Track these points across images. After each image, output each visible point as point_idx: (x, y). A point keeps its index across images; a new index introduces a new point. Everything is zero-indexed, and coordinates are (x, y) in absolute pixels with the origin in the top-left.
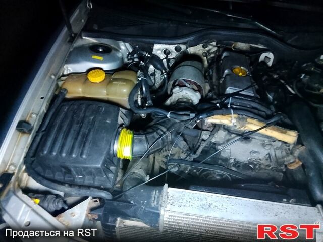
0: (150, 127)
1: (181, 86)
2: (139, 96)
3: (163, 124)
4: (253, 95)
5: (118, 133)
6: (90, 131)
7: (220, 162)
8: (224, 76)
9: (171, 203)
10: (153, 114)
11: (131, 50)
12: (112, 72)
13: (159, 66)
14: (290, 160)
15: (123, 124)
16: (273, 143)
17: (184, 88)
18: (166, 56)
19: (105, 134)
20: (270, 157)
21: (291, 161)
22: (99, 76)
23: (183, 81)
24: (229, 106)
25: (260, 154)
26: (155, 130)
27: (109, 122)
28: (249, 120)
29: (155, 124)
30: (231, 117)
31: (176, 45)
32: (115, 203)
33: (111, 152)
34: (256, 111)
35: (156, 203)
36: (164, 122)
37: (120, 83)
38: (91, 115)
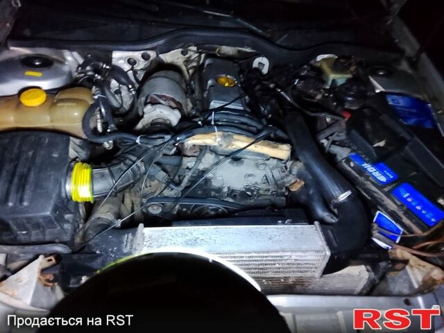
0: (116, 158)
1: (154, 103)
2: (99, 121)
3: (132, 152)
4: (242, 108)
5: (71, 169)
6: (29, 170)
7: (213, 193)
8: (208, 88)
9: (148, 245)
10: (119, 141)
11: (81, 61)
12: (55, 92)
13: (123, 80)
14: (291, 181)
15: (77, 157)
16: (268, 162)
17: (158, 105)
18: (131, 67)
19: (52, 173)
20: (267, 179)
21: (293, 182)
22: (36, 97)
23: (155, 97)
24: (213, 123)
25: (255, 176)
26: (122, 161)
27: (56, 156)
28: (236, 137)
29: (122, 153)
30: (215, 135)
31: (142, 52)
32: (75, 257)
33: (63, 195)
34: (245, 127)
35: (128, 247)
36: (134, 150)
37: (68, 104)
38: (29, 150)
